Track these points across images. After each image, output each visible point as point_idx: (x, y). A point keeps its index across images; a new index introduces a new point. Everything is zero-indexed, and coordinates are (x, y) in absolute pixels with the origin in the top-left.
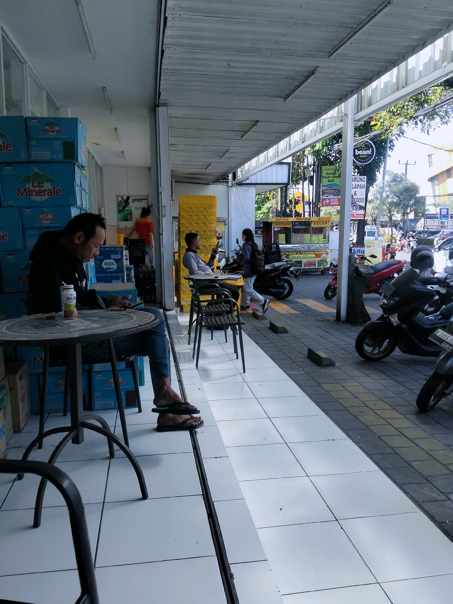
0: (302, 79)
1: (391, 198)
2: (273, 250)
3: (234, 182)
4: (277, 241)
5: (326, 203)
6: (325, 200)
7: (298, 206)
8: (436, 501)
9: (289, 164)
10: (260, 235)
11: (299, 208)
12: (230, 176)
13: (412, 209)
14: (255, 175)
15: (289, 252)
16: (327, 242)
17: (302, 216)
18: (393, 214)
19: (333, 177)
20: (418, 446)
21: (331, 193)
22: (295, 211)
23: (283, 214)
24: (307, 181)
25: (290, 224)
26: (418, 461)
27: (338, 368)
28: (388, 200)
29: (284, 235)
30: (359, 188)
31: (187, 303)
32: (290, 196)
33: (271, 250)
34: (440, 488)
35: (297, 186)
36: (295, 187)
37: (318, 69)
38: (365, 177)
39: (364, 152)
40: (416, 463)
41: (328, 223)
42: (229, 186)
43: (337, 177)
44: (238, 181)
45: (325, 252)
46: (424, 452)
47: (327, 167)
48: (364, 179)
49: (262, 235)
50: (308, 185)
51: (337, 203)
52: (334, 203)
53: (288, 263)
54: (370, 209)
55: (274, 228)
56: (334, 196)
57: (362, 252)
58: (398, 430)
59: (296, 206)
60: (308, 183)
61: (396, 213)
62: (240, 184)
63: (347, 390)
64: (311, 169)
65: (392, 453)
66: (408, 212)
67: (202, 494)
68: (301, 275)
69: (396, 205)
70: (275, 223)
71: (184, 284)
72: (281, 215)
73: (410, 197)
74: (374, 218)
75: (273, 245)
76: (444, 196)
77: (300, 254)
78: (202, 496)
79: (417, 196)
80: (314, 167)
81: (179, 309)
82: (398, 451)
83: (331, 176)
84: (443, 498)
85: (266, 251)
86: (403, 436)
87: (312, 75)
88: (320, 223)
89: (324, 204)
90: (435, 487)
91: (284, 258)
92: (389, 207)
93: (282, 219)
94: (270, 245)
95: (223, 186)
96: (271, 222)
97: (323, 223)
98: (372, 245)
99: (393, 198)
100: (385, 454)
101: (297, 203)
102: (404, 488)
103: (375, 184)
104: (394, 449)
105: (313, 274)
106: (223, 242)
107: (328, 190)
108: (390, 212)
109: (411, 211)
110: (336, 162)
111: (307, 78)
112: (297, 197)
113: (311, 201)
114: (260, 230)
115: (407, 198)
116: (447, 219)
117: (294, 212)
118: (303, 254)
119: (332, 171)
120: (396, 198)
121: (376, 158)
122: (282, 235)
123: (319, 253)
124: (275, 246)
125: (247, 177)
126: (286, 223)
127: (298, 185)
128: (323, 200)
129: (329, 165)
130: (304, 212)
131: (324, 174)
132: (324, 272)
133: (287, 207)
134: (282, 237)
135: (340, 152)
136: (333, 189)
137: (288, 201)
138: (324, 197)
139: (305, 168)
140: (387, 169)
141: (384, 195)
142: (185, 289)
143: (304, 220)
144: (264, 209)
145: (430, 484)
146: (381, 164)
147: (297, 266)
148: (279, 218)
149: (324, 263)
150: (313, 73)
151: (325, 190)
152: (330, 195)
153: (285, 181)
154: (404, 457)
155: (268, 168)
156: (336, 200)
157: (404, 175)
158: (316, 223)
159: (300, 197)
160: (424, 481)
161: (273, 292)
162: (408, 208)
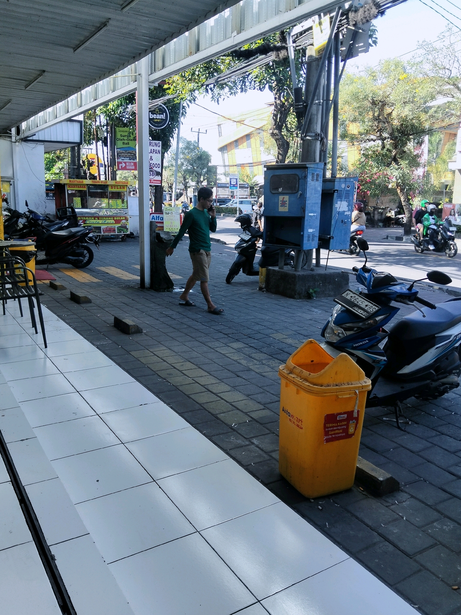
0: (93, 29)
1: (185, 165)
2: (68, 214)
3: (18, 137)
4: (72, 204)
5: (122, 166)
6: (121, 163)
7: (92, 169)
8: (242, 447)
9: (80, 122)
10: (52, 198)
11: (94, 170)
12: (14, 130)
13: (205, 178)
14: (43, 131)
15: (86, 217)
16: (126, 207)
17: (98, 179)
18: (188, 182)
19: (128, 140)
20: (222, 399)
21: (126, 156)
22: (90, 173)
23: (76, 176)
24: (101, 142)
25: (86, 187)
26: (223, 413)
27: (145, 334)
28: (183, 167)
29: (80, 198)
30: (154, 153)
32: (83, 158)
33: (66, 214)
34: (244, 435)
35: (90, 147)
36: (88, 148)
37: (111, 22)
38: (161, 142)
39: (159, 117)
40: (222, 415)
41: (125, 188)
42: (13, 141)
43: (131, 140)
44: (22, 137)
45: (124, 218)
46: (228, 404)
47: (120, 128)
48: (159, 144)
49: (54, 198)
50: (102, 146)
51: (134, 167)
52: (131, 168)
53: (86, 229)
54: (165, 175)
55: (68, 190)
56: (130, 160)
57: (161, 219)
58: (204, 387)
59: (91, 168)
60: (101, 144)
61: (190, 181)
62: (25, 140)
63: (155, 355)
64: (104, 129)
65: (201, 409)
66: (202, 181)
67: (10, 480)
68: (100, 242)
69: (191, 172)
70: (69, 186)
72: (74, 177)
73: (203, 166)
74: (170, 185)
75: (67, 209)
76: (233, 166)
77: (99, 219)
78: (11, 483)
79: (209, 165)
80: (107, 127)
82: (205, 406)
83: (126, 138)
84: (247, 443)
85: (60, 215)
86: (209, 392)
87: (104, 26)
88: (117, 187)
89: (120, 168)
90: (240, 434)
91: (81, 224)
92: (184, 174)
93: (76, 181)
94: (64, 209)
95: (5, 141)
96: (64, 184)
97: (120, 187)
98: (170, 212)
99: (187, 165)
100: (194, 411)
101: (91, 164)
102: (213, 440)
103: (170, 150)
104: (202, 405)
105: (113, 241)
107: (123, 153)
108: (185, 179)
109: (204, 180)
110: (129, 124)
111: (99, 29)
112: (91, 159)
113: (106, 163)
114: (52, 192)
115: (200, 166)
116: (237, 188)
117: (88, 175)
118: (101, 220)
119: (126, 134)
120: (190, 166)
121: (170, 123)
122: (77, 198)
123: (118, 218)
124: (70, 210)
125: (33, 133)
126: (80, 186)
127: (91, 145)
128: (119, 163)
129: (123, 127)
130: (99, 175)
131: (118, 136)
132: (124, 238)
133: (81, 169)
134: (77, 201)
135: (134, 114)
136: (129, 153)
137: (81, 162)
138: (120, 160)
139: (98, 127)
140: (181, 135)
141: (179, 163)
143: (100, 184)
144: (55, 170)
145: (235, 433)
146: (174, 130)
147: (96, 232)
148: (72, 180)
149: (124, 229)
150: (104, 24)
151: (120, 153)
152: (126, 158)
153: (77, 140)
154: (211, 411)
155: (58, 125)
156: (133, 164)
157: (196, 143)
158: (113, 187)
159: (94, 159)
160: (230, 430)
161: (72, 259)
162: (201, 176)
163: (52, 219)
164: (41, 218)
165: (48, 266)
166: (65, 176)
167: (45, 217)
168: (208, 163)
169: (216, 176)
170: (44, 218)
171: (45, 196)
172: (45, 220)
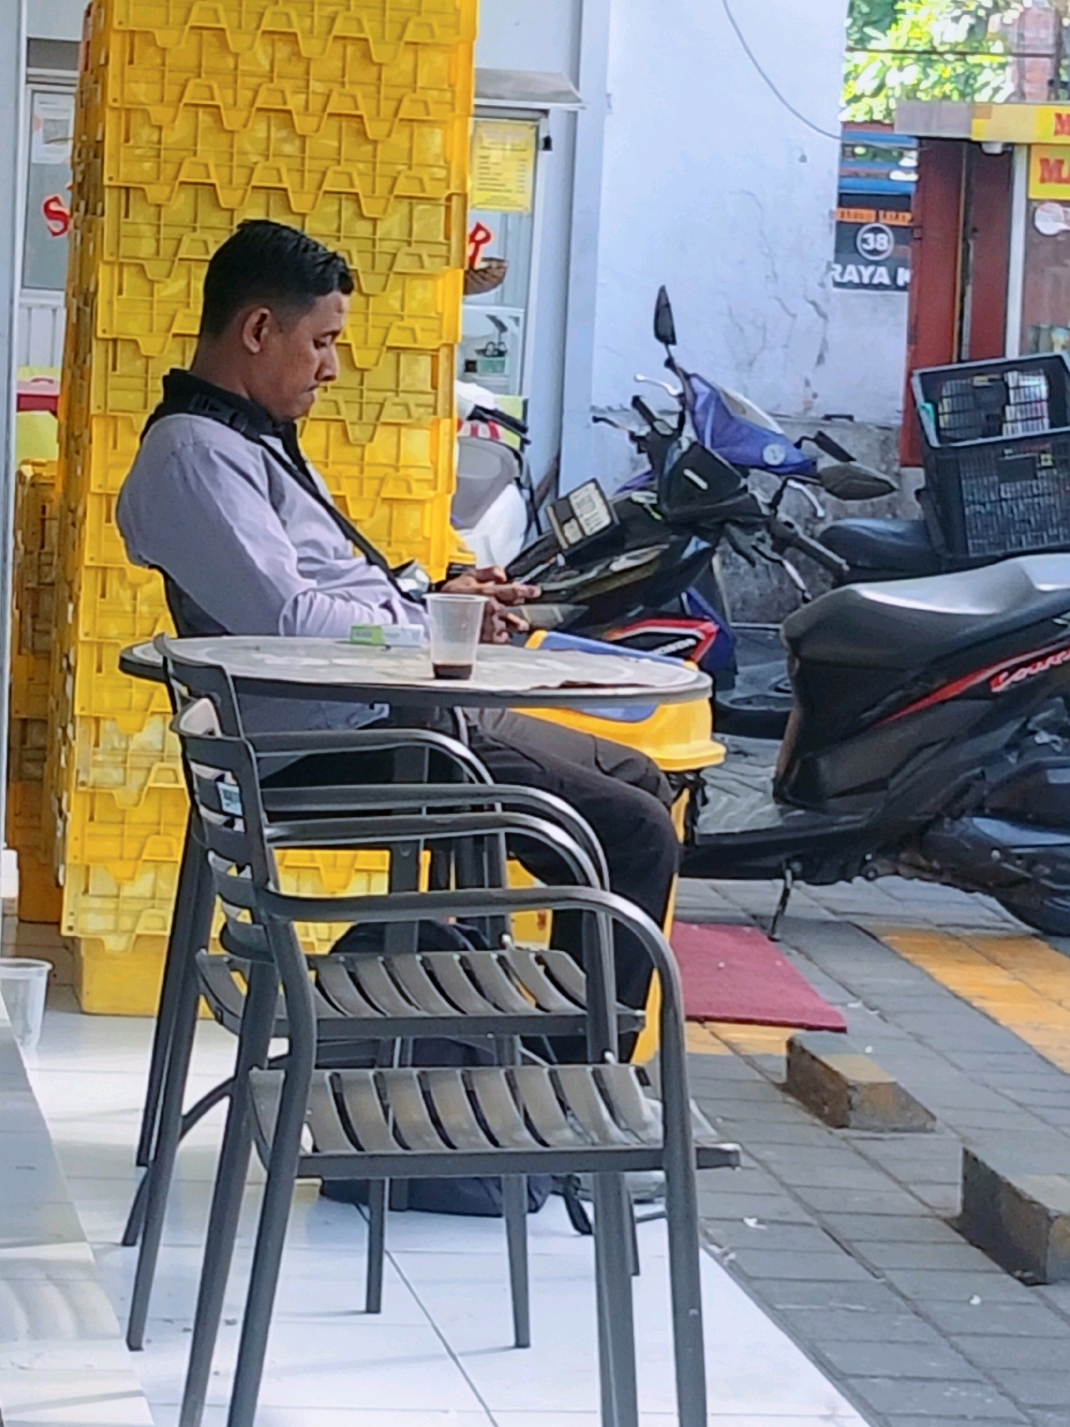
2: (1012, 431)
10: (882, 276)
31: (126, 923)
33: (996, 423)
49: (904, 276)
55: (1033, 206)
70: (1044, 162)
71: (105, 725)
75: (1012, 378)
81: (37, 975)
85: (938, 429)
94: (980, 381)
96: (1009, 149)
106: (509, 323)
114: (890, 218)
142: (117, 775)
144: (931, 16)
161: (1004, 849)
163: (868, 465)
164: (774, 454)
165: (786, 893)
166: (1021, 76)
167: (810, 448)
170: (796, 458)
171: (831, 257)
172: (805, 471)
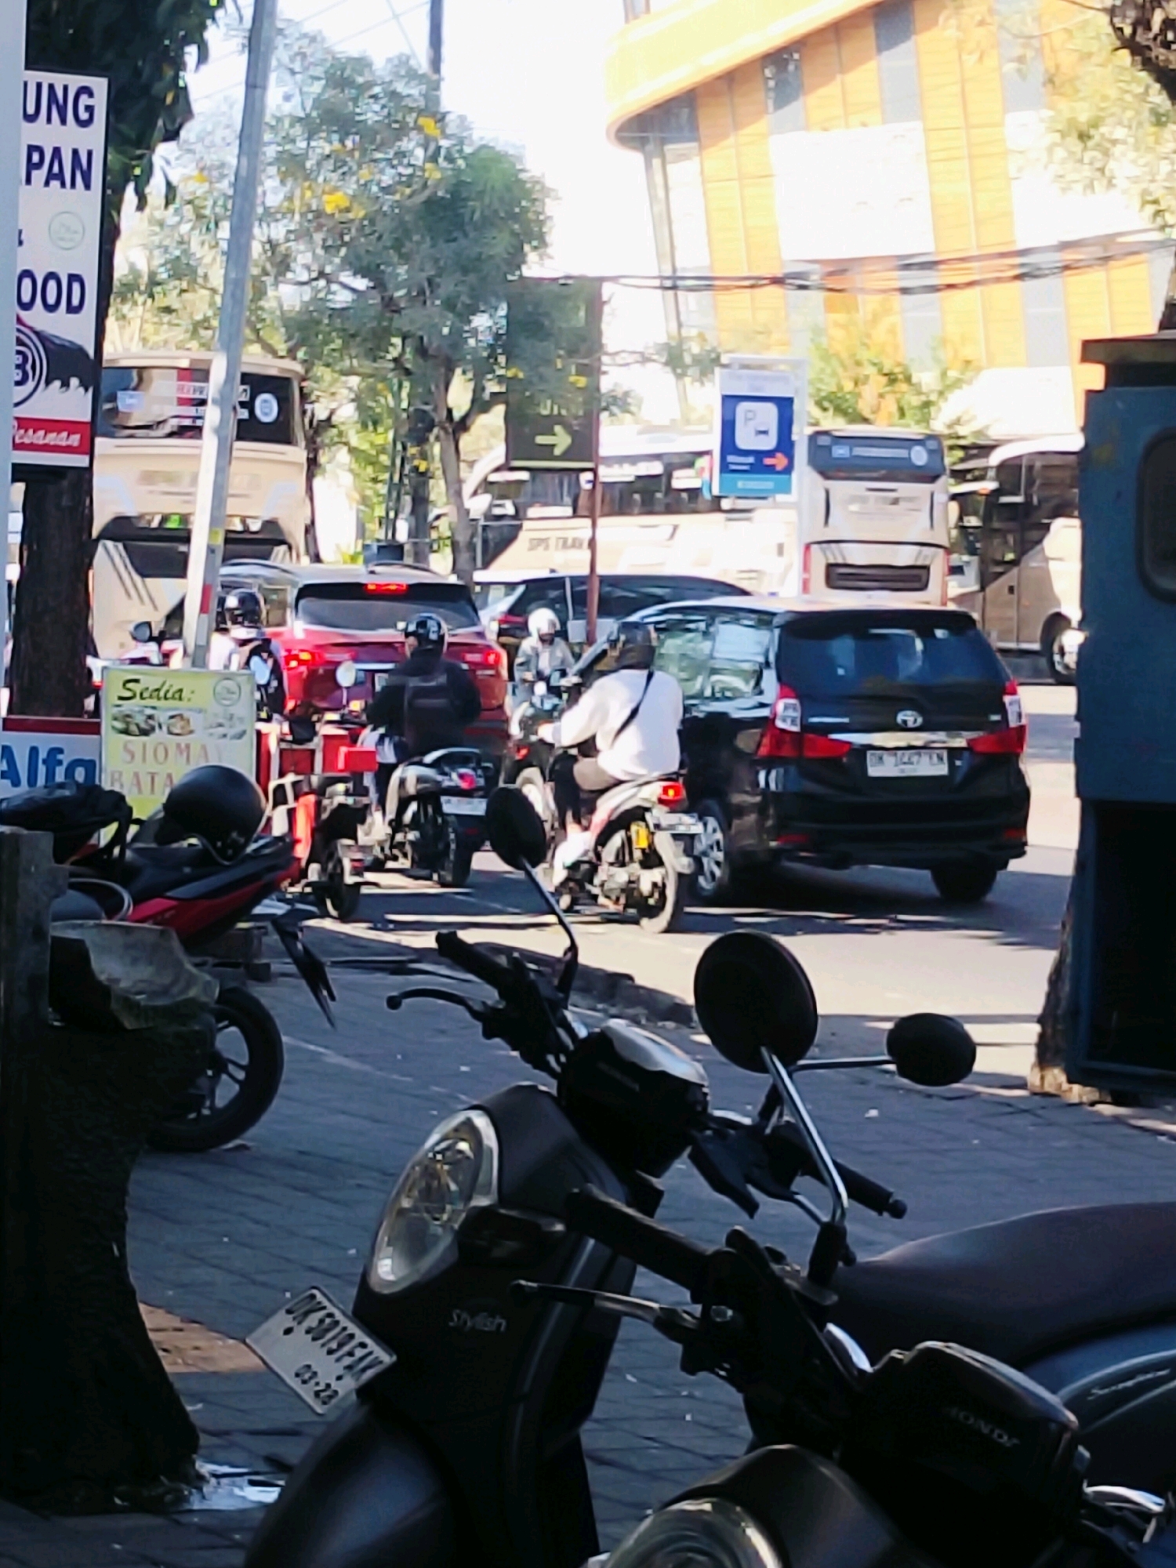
1: (305, 276)
57: (82, 775)
73: (472, 278)
76: (754, 280)
79: (528, 271)
98: (162, 717)
109: (480, 404)
115: (447, 287)
120: (346, 277)
157: (412, 75)
162: (450, 371)
168: (517, 259)
169: (592, 371)
